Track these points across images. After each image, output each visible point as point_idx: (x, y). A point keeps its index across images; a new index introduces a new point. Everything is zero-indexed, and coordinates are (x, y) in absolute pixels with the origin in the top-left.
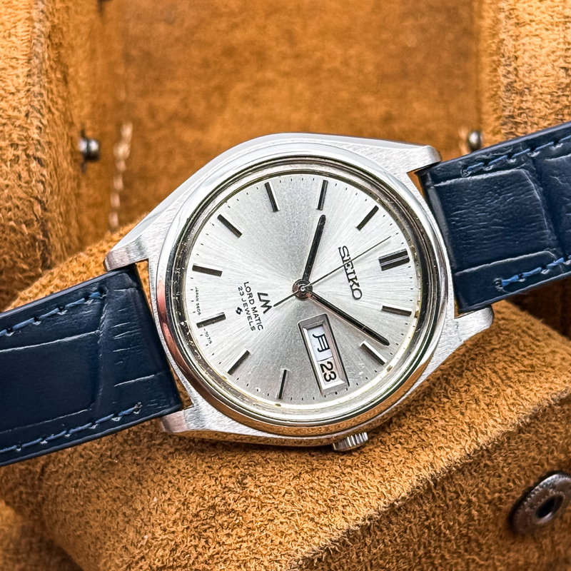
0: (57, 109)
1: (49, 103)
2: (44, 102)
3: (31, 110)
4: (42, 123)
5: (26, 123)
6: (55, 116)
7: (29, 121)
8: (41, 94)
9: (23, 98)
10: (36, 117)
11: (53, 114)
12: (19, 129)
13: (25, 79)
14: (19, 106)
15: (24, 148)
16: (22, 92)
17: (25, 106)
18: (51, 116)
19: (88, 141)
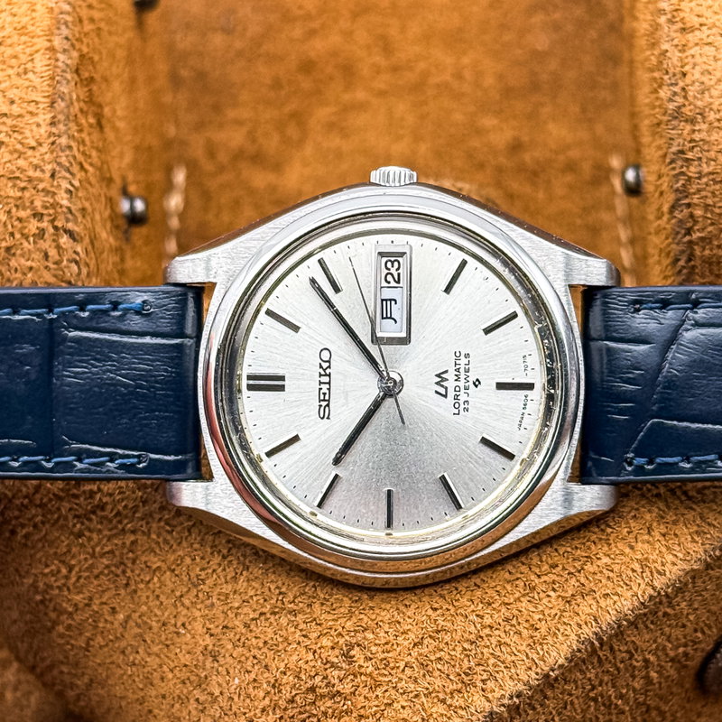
0: (91, 164)
1: (80, 158)
2: (75, 157)
3: (58, 169)
4: (72, 185)
5: (52, 186)
6: (89, 174)
7: (55, 183)
8: (70, 147)
9: (46, 153)
10: (65, 178)
11: (86, 171)
12: (42, 194)
13: (49, 128)
14: (42, 164)
15: (51, 218)
16: (45, 145)
17: (49, 163)
18: (83, 174)
19: (131, 199)
